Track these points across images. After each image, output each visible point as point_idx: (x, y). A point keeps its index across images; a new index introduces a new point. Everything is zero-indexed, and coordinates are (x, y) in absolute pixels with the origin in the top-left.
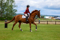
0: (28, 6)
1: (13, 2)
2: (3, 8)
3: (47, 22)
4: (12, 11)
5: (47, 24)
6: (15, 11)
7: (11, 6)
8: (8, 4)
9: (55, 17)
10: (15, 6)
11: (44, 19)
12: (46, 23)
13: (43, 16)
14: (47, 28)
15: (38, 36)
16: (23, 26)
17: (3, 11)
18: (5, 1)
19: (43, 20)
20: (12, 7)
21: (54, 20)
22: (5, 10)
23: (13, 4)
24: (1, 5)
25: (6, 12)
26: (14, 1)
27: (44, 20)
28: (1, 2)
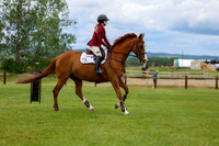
0: (102, 20)
1: (61, 6)
2: (23, 31)
3: (186, 79)
4: (56, 41)
5: (186, 87)
6: (69, 42)
7: (54, 23)
8: (42, 15)
9: (214, 62)
10: (69, 23)
11: (173, 70)
12: (181, 83)
13: (169, 57)
14: (184, 103)
15: (153, 130)
16: (97, 94)
17: (24, 39)
18: (33, 4)
19: (169, 74)
20: (56, 27)
21: (210, 71)
22: (31, 38)
23: (60, 15)
24: (19, 17)
25: (37, 43)
26: (63, 5)
27: (175, 74)
28: (19, 7)
